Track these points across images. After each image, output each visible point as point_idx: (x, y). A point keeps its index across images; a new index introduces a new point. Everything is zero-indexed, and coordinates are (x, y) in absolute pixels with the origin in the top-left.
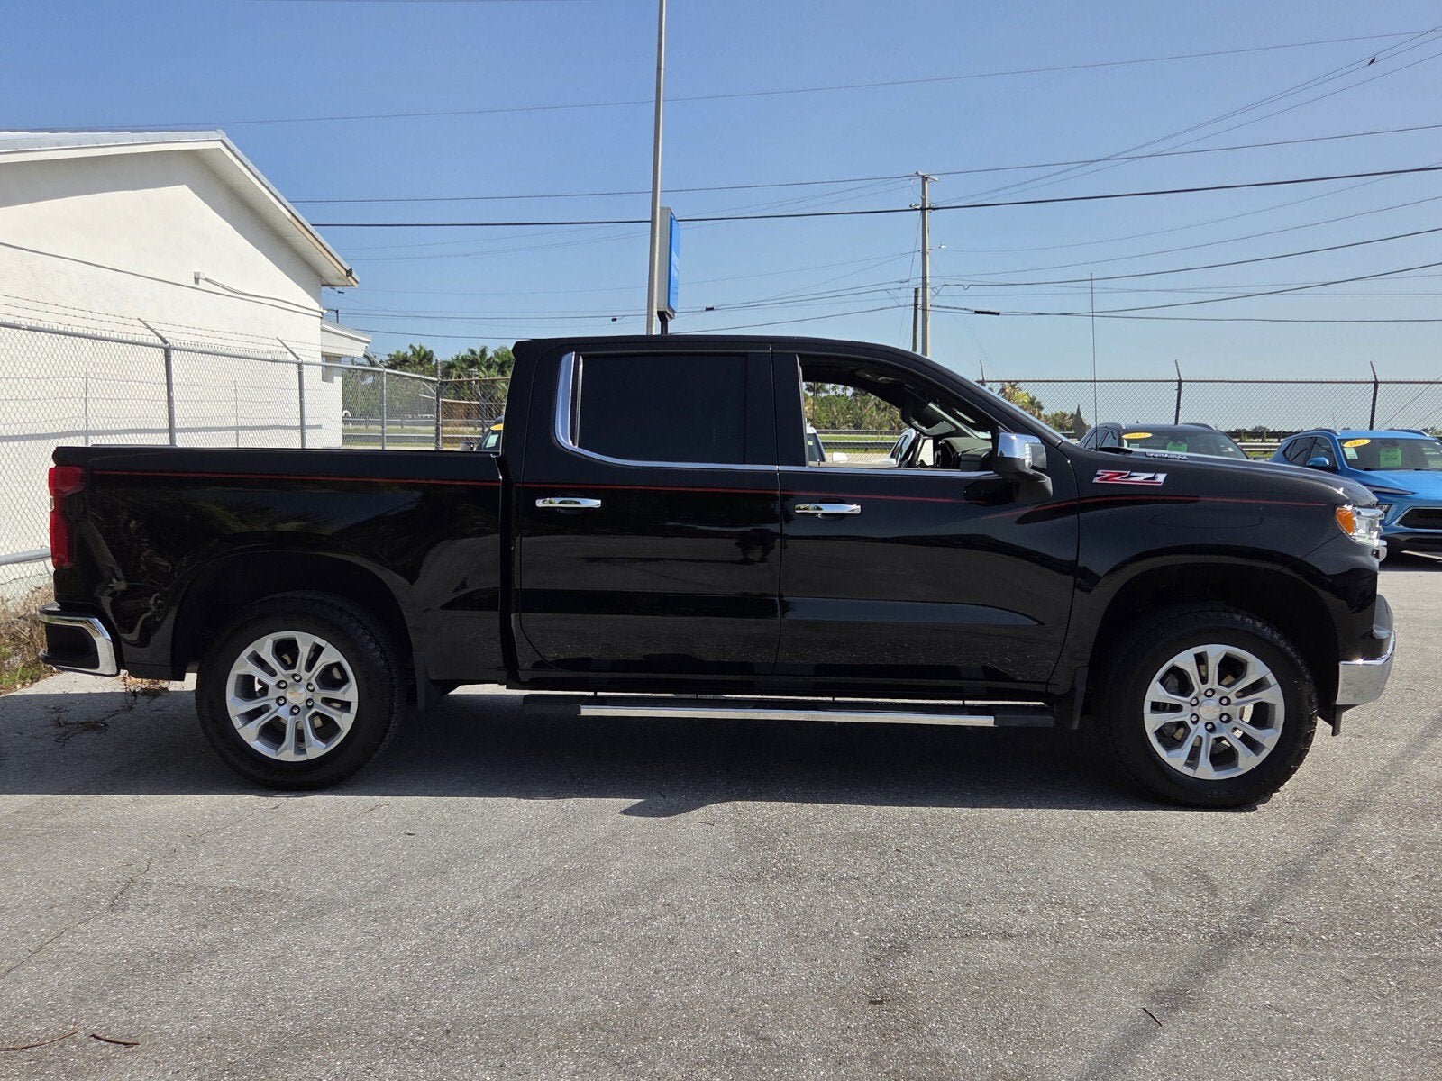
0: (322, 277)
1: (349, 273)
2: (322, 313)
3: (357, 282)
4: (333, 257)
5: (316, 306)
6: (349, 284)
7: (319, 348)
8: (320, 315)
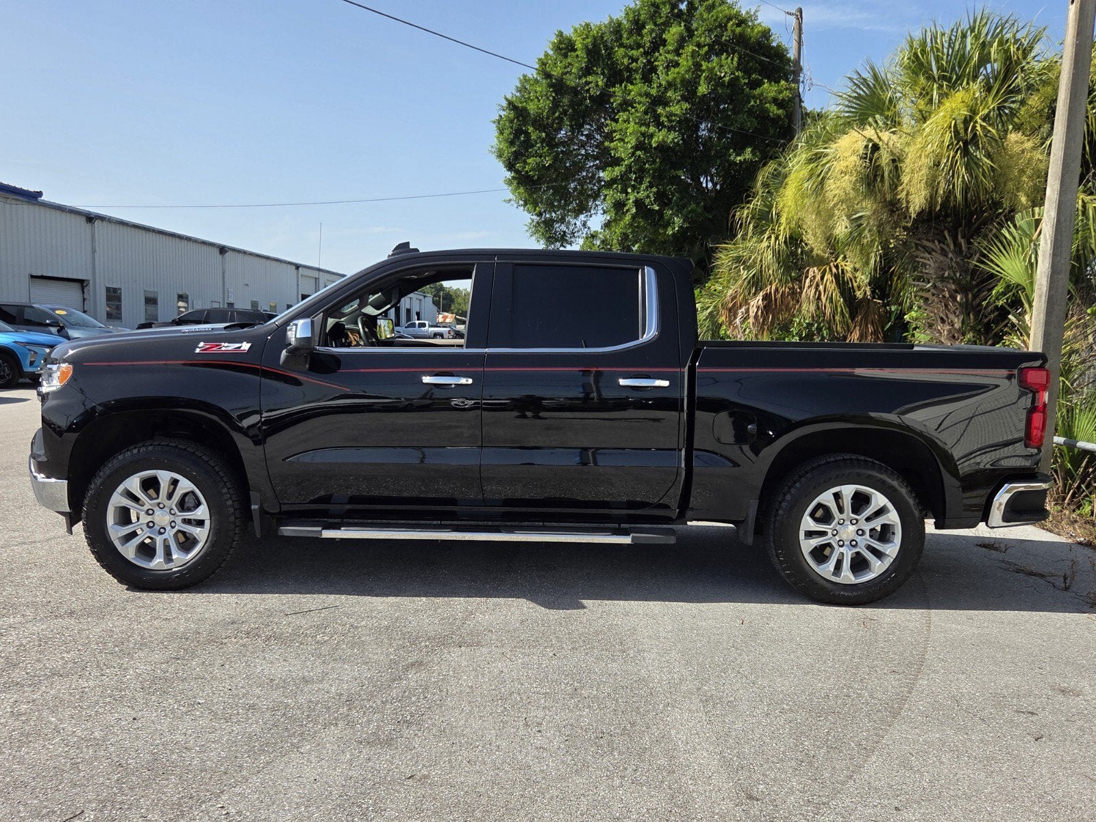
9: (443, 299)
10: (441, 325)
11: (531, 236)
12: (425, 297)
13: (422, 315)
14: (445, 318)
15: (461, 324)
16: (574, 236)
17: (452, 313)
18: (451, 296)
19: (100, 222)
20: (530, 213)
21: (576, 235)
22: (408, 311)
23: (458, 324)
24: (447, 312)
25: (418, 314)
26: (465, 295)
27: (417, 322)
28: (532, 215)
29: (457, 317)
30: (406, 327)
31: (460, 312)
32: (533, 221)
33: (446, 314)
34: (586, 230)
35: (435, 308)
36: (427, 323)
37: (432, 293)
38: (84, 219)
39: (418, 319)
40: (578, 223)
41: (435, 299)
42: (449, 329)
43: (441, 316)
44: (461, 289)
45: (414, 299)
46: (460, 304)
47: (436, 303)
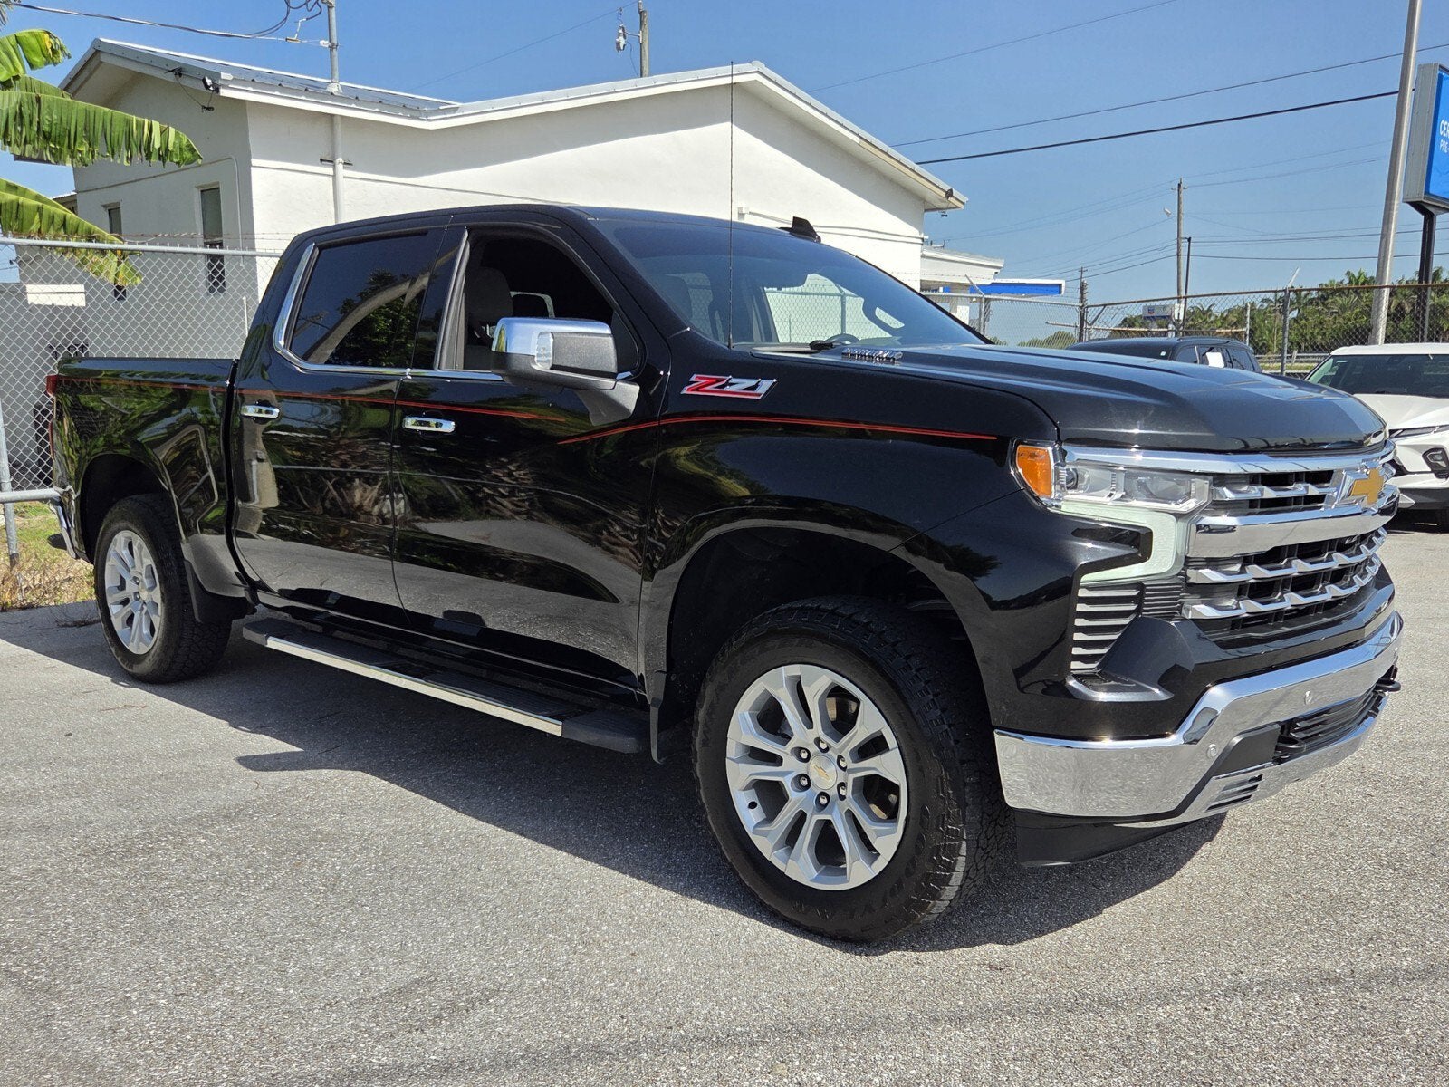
0: (925, 201)
1: (949, 194)
2: (923, 239)
3: (963, 203)
4: (925, 178)
5: (914, 232)
6: (951, 205)
7: (919, 278)
8: (920, 241)
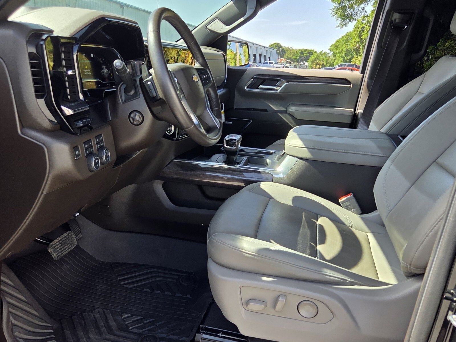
9: (281, 52)
10: (279, 63)
11: (333, 16)
12: (273, 50)
13: (271, 59)
14: (281, 60)
15: (288, 63)
16: (357, 16)
17: (284, 58)
18: (285, 50)
19: (127, 7)
20: (334, 3)
21: (358, 15)
22: (265, 56)
23: (287, 63)
24: (283, 58)
25: (269, 58)
26: (291, 50)
27: (269, 62)
28: (336, 4)
29: (287, 60)
30: (263, 64)
31: (288, 58)
32: (335, 7)
33: (282, 58)
34: (364, 12)
35: (277, 55)
36: (273, 62)
37: (276, 49)
38: (119, 6)
39: (269, 60)
40: (360, 9)
41: (277, 51)
42: (283, 65)
43: (279, 59)
44: (289, 47)
45: (268, 50)
46: (288, 54)
47: (278, 54)
